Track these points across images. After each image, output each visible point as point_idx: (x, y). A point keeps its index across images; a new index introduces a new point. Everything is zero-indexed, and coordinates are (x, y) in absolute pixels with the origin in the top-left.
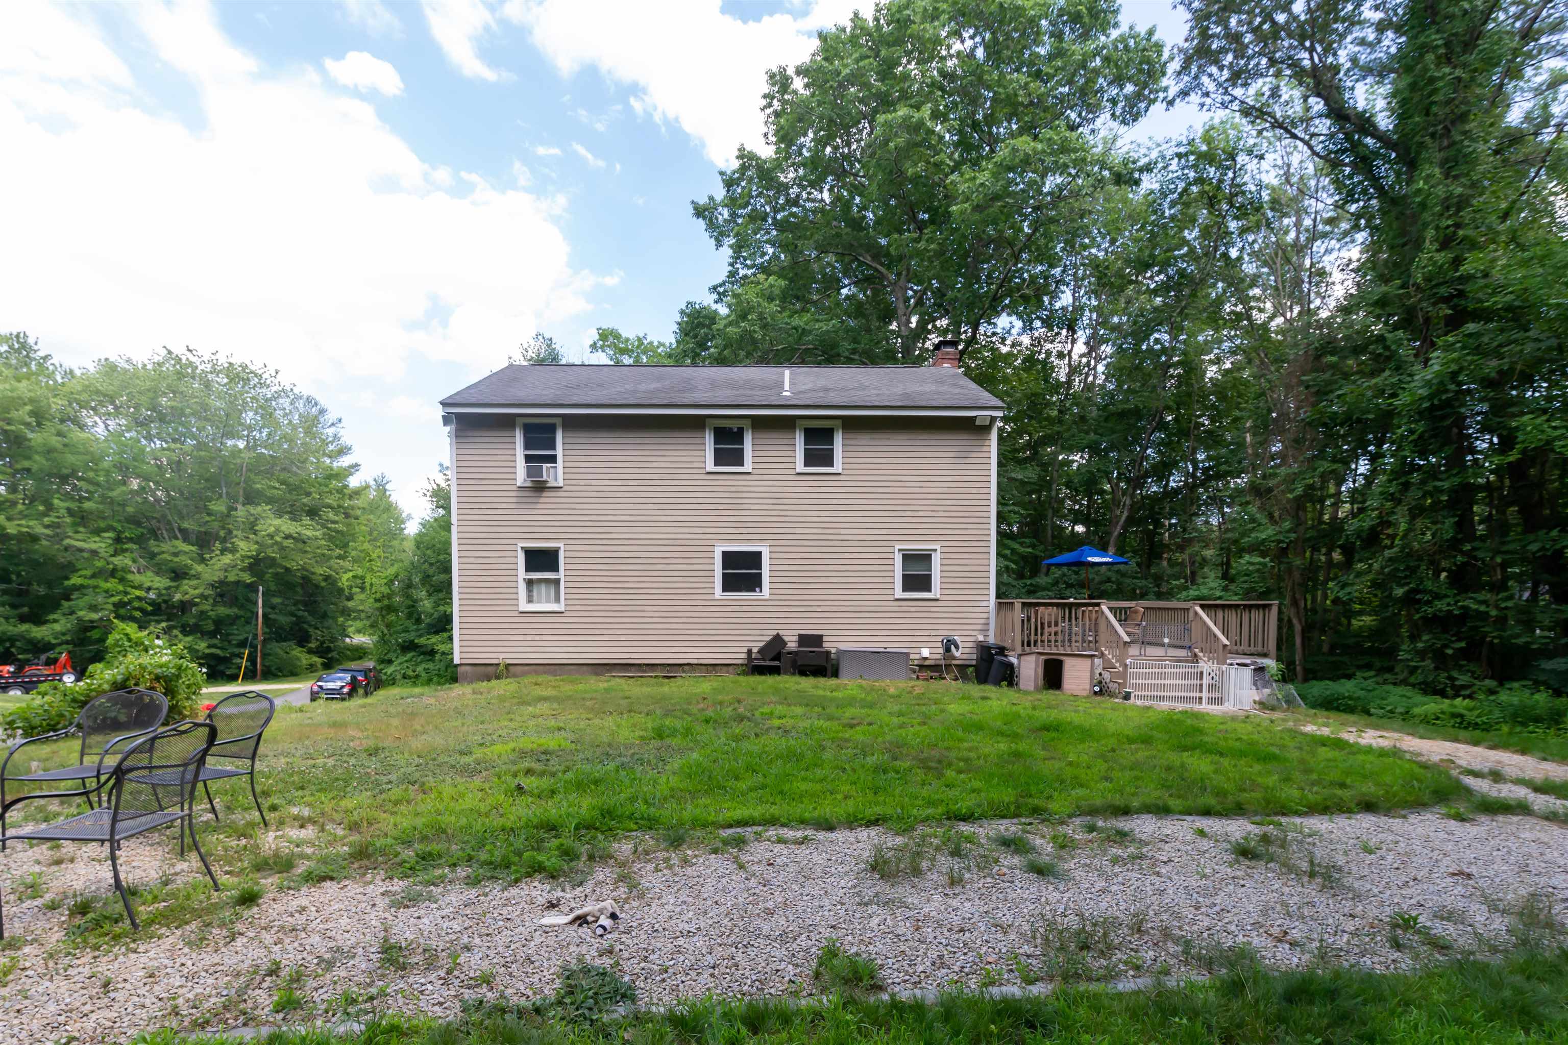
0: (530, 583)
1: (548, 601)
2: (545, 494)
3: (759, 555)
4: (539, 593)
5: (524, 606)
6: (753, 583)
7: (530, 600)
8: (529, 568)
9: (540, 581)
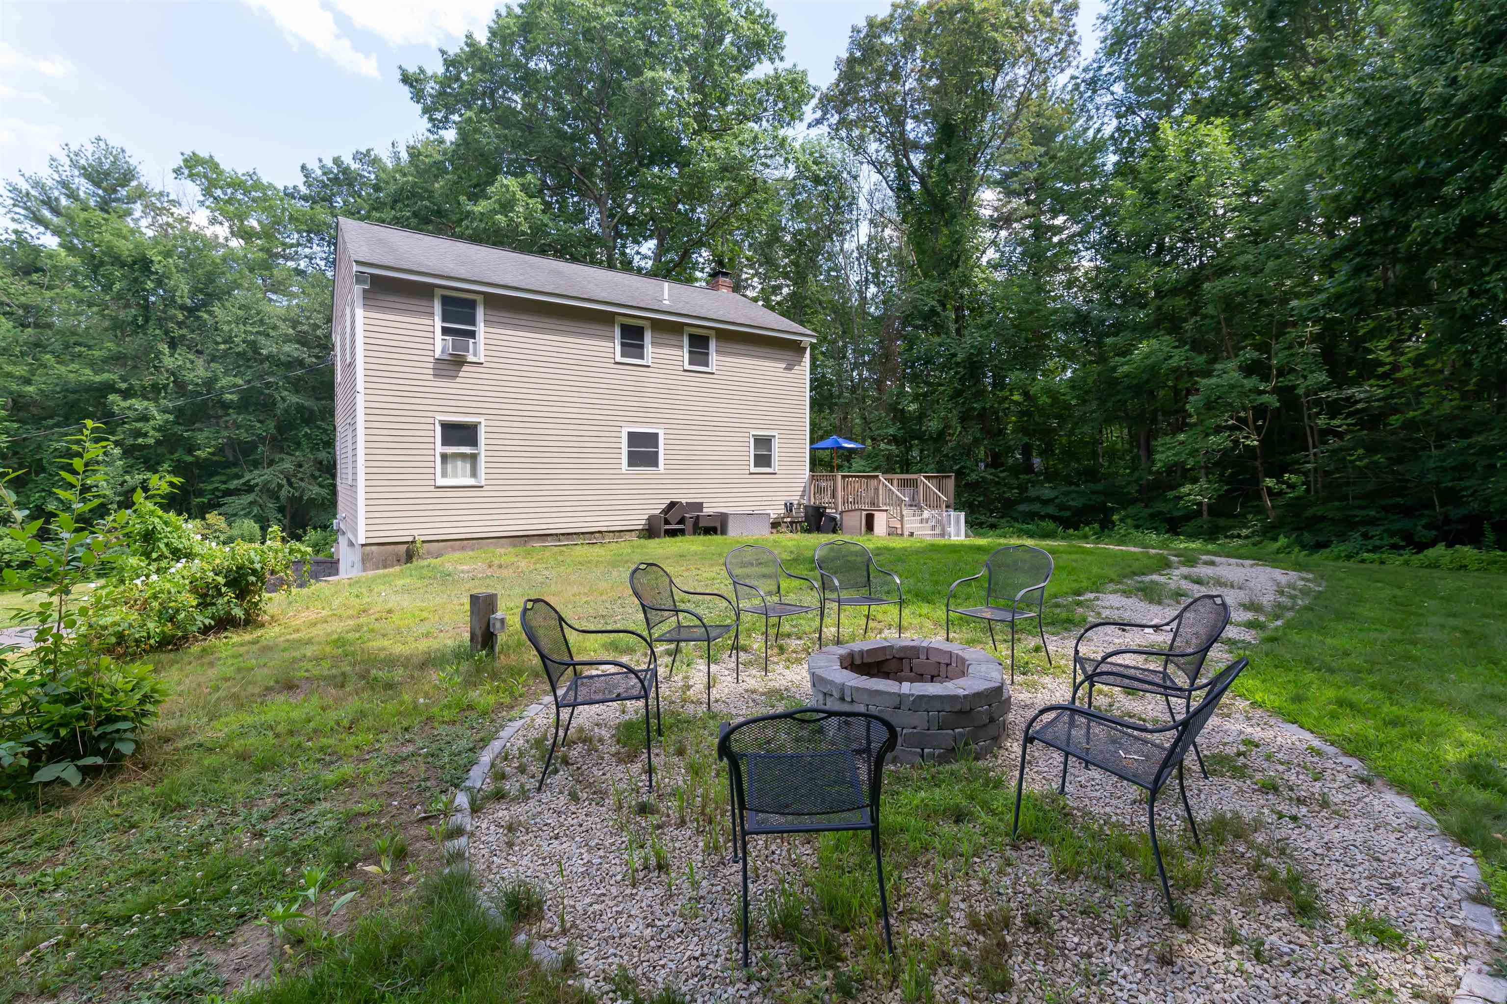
0: (444, 457)
1: (464, 476)
2: (464, 368)
3: (655, 436)
4: (455, 468)
5: (441, 482)
6: (651, 460)
7: (444, 474)
8: (446, 442)
9: (455, 456)
